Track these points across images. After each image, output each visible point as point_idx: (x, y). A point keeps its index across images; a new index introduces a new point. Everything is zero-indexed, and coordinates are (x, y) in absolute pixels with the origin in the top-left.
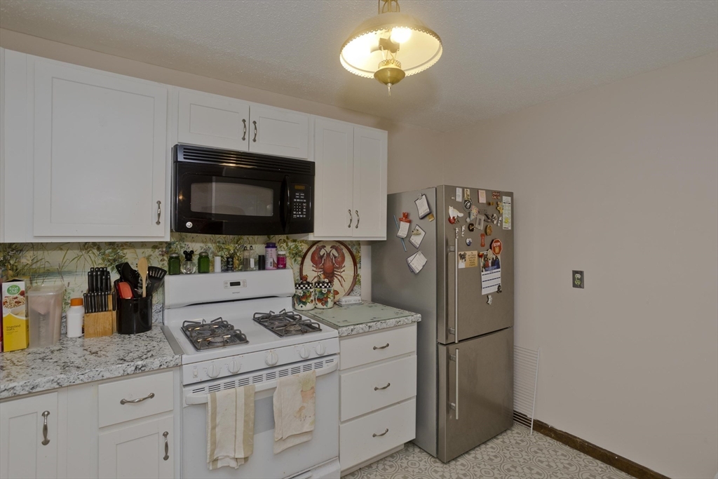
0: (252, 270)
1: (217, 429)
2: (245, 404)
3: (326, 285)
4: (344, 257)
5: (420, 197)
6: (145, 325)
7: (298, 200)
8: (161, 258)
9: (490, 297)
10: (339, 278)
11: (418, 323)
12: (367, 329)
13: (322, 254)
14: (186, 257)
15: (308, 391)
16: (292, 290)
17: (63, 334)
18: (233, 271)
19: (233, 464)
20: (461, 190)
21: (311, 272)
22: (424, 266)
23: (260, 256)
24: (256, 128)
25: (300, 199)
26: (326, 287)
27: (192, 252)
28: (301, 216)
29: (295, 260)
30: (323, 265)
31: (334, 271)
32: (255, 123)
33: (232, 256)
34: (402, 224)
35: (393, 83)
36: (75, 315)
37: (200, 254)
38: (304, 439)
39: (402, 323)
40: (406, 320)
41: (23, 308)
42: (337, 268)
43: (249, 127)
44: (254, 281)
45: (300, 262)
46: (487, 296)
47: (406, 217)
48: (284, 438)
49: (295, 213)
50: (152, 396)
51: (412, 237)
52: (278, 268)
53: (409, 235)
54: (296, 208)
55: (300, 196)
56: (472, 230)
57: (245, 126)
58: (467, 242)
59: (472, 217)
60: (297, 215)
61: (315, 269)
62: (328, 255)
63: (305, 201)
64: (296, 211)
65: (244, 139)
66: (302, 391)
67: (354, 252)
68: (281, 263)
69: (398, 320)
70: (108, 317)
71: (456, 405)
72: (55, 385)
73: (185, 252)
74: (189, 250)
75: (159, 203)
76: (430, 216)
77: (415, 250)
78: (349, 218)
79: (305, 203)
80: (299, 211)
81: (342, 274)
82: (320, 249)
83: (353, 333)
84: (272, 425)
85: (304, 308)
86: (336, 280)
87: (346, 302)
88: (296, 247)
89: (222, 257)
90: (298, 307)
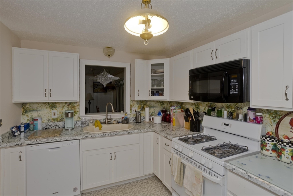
2: (178, 163)
7: (233, 84)
15: (198, 180)
23: (245, 114)
25: (234, 83)
28: (235, 93)
48: (188, 189)
49: (231, 91)
54: (232, 89)
55: (234, 81)
63: (237, 84)
64: (232, 90)
66: (195, 176)
70: (188, 124)
79: (237, 85)
80: (233, 90)
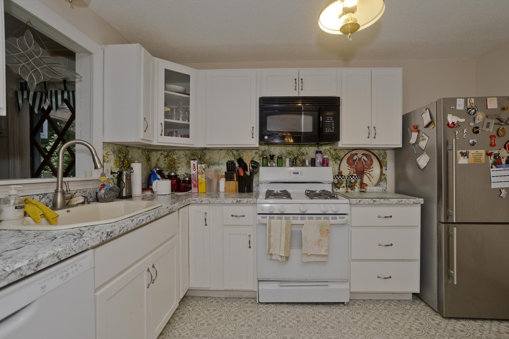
0: (307, 166)
1: (271, 238)
2: (286, 229)
3: (353, 177)
4: (373, 162)
5: (425, 111)
6: (250, 190)
7: (328, 122)
8: (259, 158)
9: (503, 191)
10: (368, 175)
11: (422, 204)
12: (372, 202)
13: (355, 158)
14: (271, 158)
15: (325, 232)
16: (332, 180)
17: (218, 191)
18: (296, 166)
19: (279, 259)
20: (463, 100)
21: (346, 170)
22: (428, 163)
23: (312, 159)
24: (302, 83)
25: (330, 120)
26: (354, 178)
27: (274, 155)
28: (331, 131)
29: (336, 162)
30: (356, 166)
31: (364, 170)
32: (302, 79)
33: (296, 159)
34: (413, 133)
35: (352, 33)
36: (222, 182)
37: (278, 157)
38: (322, 259)
39: (403, 202)
40: (407, 201)
41: (204, 175)
42: (367, 168)
43: (299, 82)
44: (307, 173)
45: (339, 164)
46: (500, 190)
47: (416, 128)
48: (308, 254)
50: (244, 216)
51: (420, 143)
52: (323, 166)
53: (417, 142)
54: (327, 126)
55: (330, 119)
56: (477, 132)
57: (296, 83)
58: (470, 142)
59: (477, 121)
60: (328, 130)
61: (349, 168)
62: (360, 159)
63: (333, 122)
64: (327, 128)
65: (296, 90)
66: (320, 230)
67: (381, 158)
68: (325, 163)
69: (400, 200)
70: (234, 184)
71: (455, 272)
72: (208, 202)
73: (270, 155)
74: (272, 155)
75: (253, 127)
76: (432, 124)
77: (421, 152)
78: (368, 132)
80: (329, 128)
81: (370, 173)
82: (353, 155)
83: (360, 203)
84: (301, 246)
85: (338, 191)
86: (365, 176)
87: (369, 190)
88: (336, 154)
89: (290, 159)
90: (335, 190)
